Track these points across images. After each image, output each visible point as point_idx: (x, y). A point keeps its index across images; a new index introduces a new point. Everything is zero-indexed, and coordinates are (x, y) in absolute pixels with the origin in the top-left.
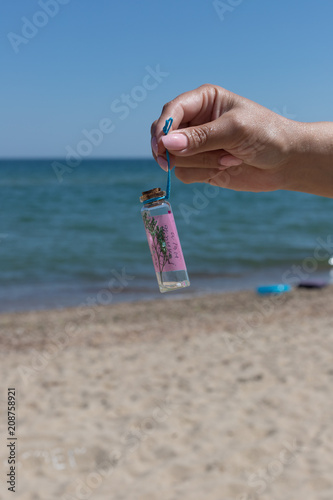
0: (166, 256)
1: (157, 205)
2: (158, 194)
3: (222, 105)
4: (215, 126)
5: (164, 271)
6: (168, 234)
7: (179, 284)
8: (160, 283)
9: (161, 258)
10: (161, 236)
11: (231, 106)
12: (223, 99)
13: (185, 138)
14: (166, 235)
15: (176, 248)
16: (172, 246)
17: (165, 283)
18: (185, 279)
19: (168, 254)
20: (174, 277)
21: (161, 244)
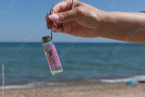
0: (53, 61)
1: (48, 42)
2: (48, 38)
3: (75, 5)
4: (70, 12)
5: (53, 67)
6: (53, 53)
7: (59, 71)
8: (52, 71)
9: (51, 62)
10: (50, 53)
11: (78, 5)
12: (75, 3)
13: (59, 16)
14: (52, 53)
15: (56, 57)
16: (55, 57)
17: (54, 71)
18: (61, 69)
19: (54, 60)
20: (57, 69)
21: (51, 57)
